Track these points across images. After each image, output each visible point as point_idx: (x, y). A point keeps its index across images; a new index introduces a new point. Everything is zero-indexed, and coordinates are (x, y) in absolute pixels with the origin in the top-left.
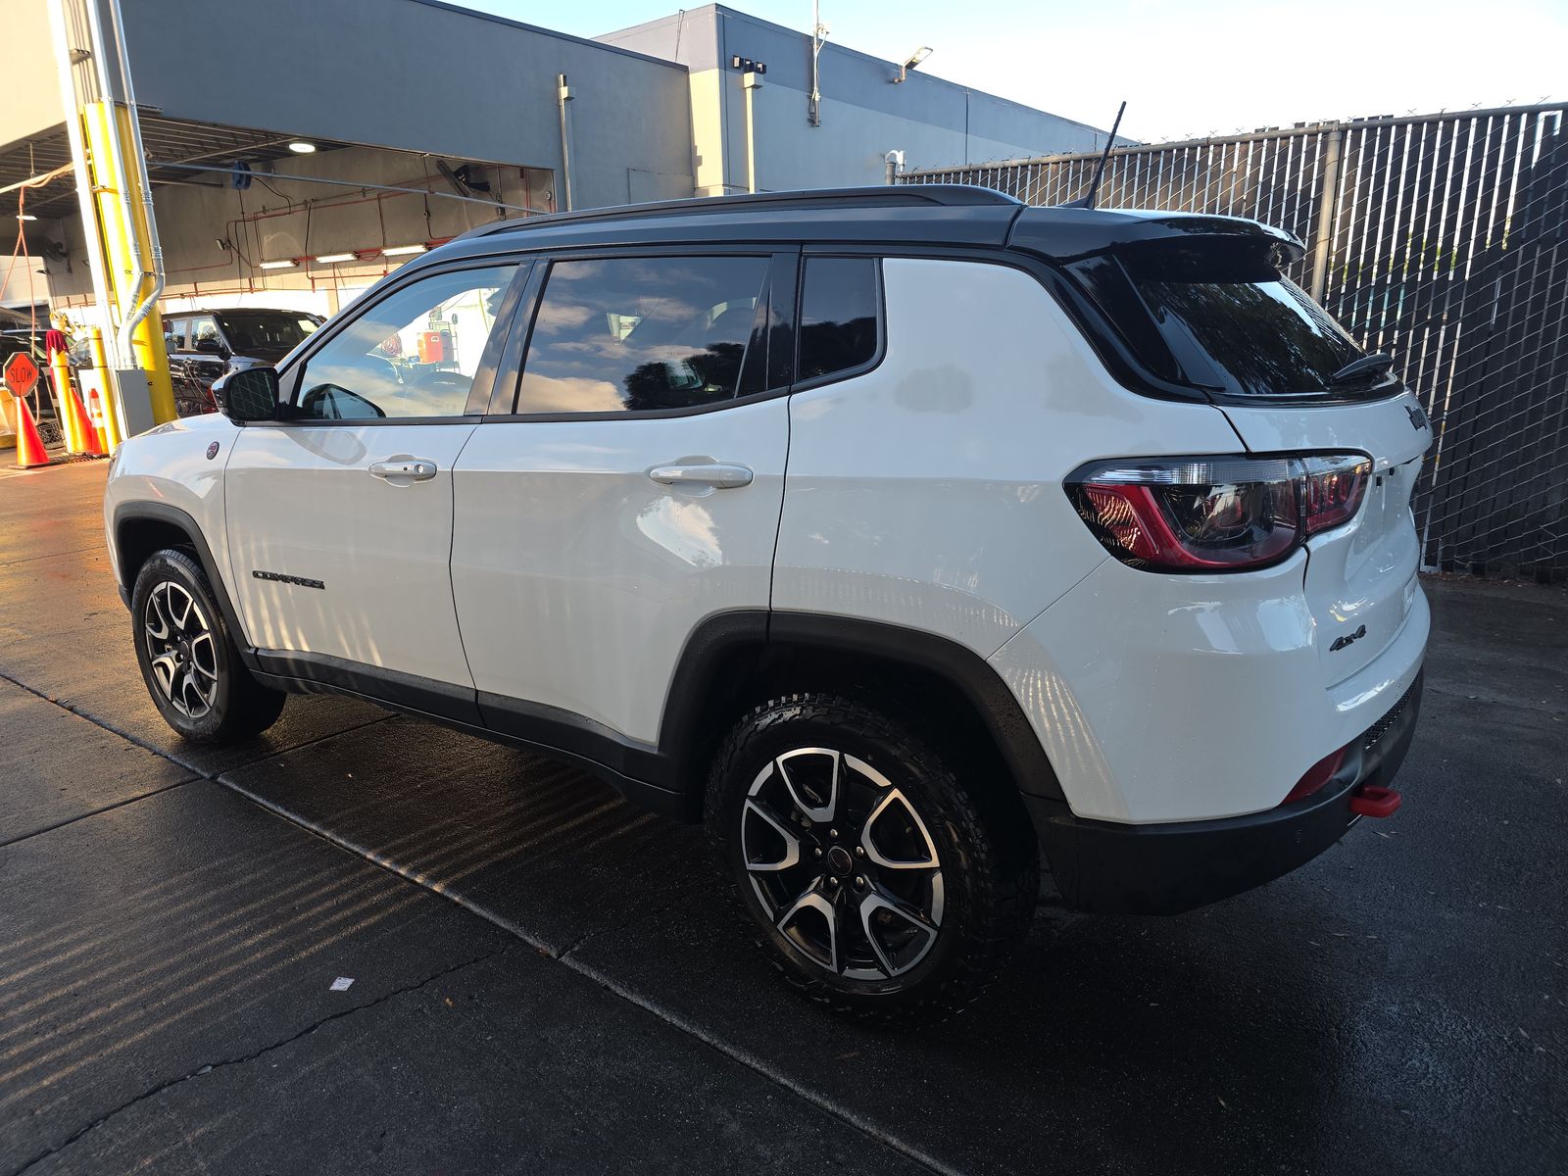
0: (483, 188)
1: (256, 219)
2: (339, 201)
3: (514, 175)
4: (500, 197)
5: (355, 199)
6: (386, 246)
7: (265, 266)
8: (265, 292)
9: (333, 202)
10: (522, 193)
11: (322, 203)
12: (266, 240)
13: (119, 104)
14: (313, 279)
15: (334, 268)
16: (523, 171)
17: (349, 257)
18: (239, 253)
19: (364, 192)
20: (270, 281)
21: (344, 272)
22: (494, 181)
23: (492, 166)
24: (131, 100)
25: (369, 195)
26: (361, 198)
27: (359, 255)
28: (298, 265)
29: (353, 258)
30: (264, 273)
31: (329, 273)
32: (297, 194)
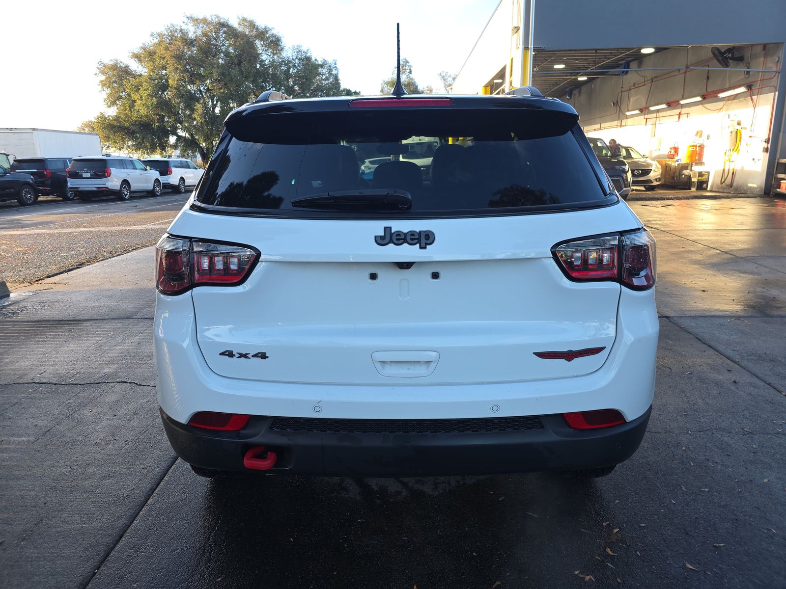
0: (741, 59)
1: (630, 90)
2: (667, 76)
3: (759, 49)
4: (749, 63)
5: (674, 74)
6: (683, 98)
7: (628, 113)
8: (626, 127)
9: (664, 77)
10: (762, 59)
11: (659, 78)
12: (632, 100)
13: (526, 48)
14: (647, 119)
15: (657, 112)
16: (765, 46)
17: (664, 106)
18: (620, 107)
19: (679, 70)
20: (629, 121)
21: (661, 114)
22: (747, 54)
23: (748, 46)
24: (531, 46)
25: (681, 72)
26: (677, 73)
27: (669, 105)
28: (642, 112)
29: (666, 107)
30: (627, 117)
31: (654, 115)
32: (649, 74)
